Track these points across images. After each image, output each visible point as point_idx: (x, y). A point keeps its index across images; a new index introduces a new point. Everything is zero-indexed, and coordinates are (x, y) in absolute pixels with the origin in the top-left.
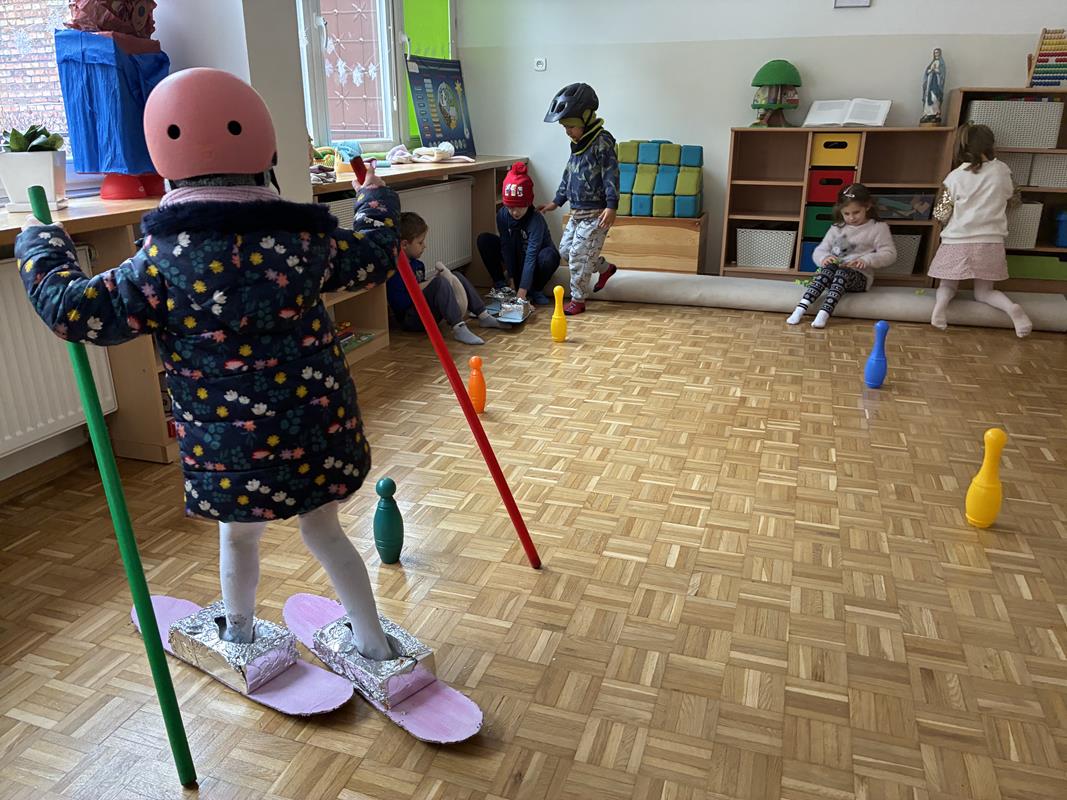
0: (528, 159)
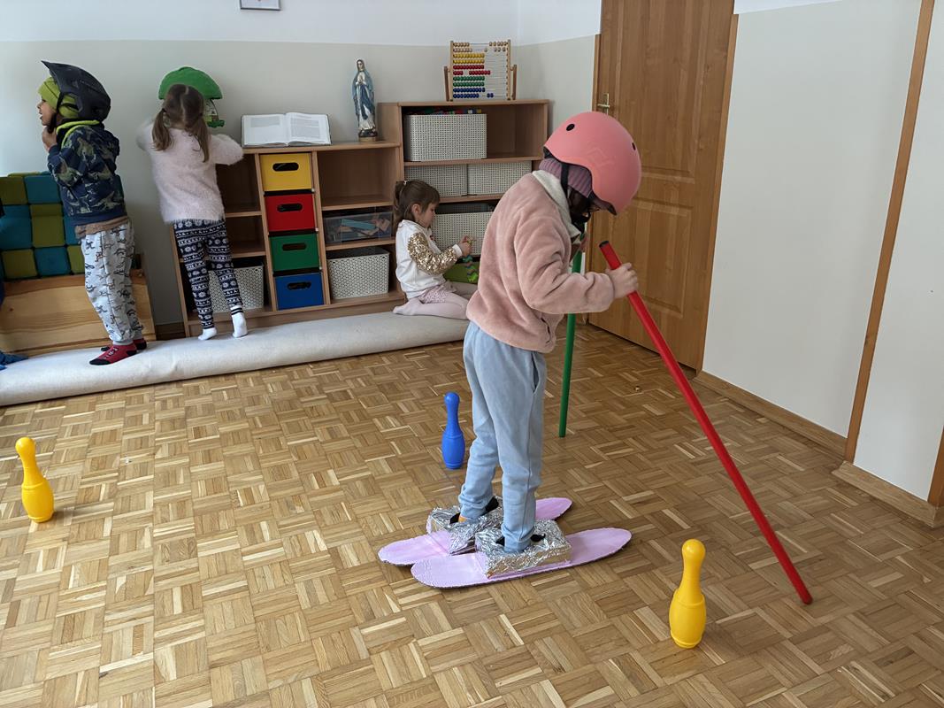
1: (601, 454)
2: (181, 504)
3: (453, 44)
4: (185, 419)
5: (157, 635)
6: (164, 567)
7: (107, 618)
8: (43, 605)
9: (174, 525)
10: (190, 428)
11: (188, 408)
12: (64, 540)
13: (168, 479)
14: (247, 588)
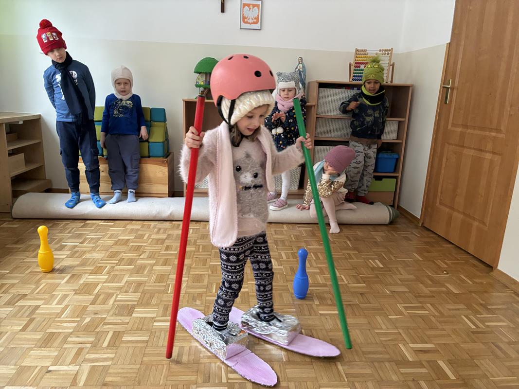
0: (40, 115)
1: (403, 310)
2: (139, 284)
3: (357, 50)
4: (165, 240)
5: (87, 356)
6: (112, 318)
7: (69, 339)
8: (44, 323)
9: (130, 295)
10: (165, 245)
11: (169, 235)
12: (74, 290)
13: (140, 270)
14: (147, 342)
